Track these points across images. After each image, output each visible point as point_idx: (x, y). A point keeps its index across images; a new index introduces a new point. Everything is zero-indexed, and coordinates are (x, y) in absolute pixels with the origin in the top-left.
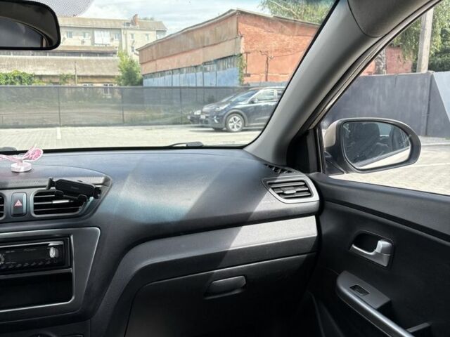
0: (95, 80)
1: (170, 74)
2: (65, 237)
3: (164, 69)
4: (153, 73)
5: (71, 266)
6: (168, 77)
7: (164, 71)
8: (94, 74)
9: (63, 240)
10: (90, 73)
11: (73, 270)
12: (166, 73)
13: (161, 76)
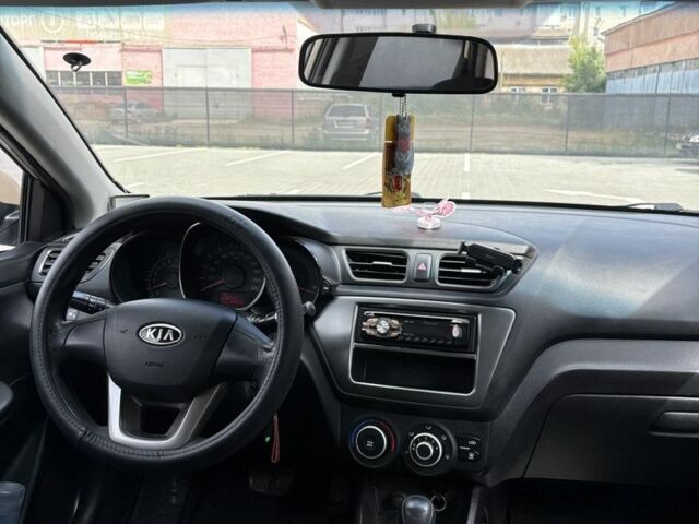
0: (530, 82)
1: (654, 71)
2: (472, 315)
3: (645, 63)
4: (626, 71)
5: (475, 352)
6: (650, 76)
7: (645, 67)
8: (529, 71)
9: (469, 319)
10: (522, 71)
11: (477, 357)
12: (648, 69)
13: (639, 74)
